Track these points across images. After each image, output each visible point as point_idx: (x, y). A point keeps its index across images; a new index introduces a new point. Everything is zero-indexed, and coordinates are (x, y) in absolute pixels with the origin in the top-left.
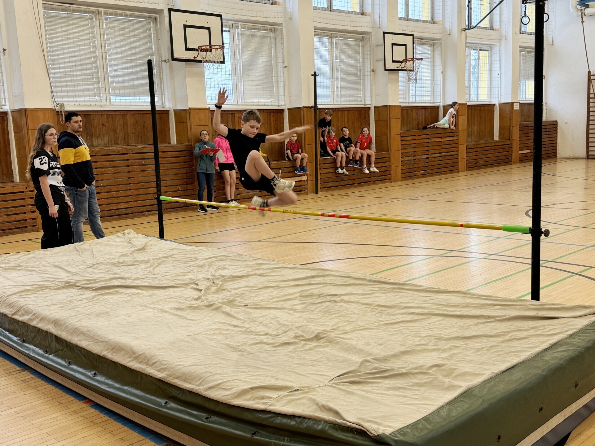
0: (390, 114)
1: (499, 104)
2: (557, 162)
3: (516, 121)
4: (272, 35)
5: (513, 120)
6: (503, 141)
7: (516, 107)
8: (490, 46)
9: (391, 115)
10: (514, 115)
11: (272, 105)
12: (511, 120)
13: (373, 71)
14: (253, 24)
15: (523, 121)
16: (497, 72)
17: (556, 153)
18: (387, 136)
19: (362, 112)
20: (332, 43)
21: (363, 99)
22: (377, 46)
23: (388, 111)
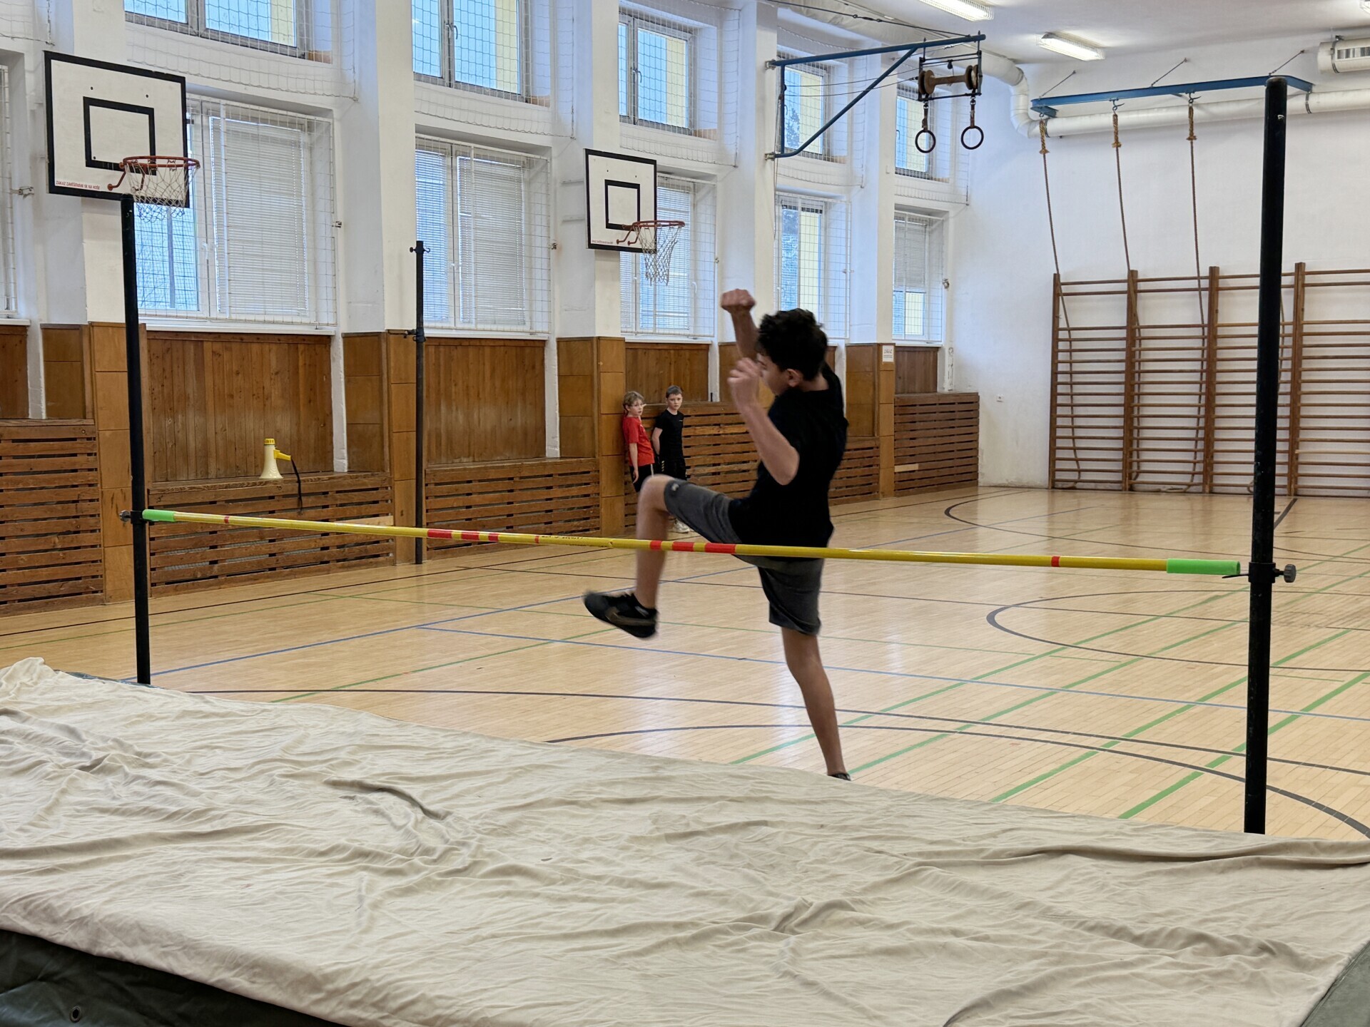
0: (598, 361)
1: (849, 347)
2: (979, 497)
3: (887, 390)
4: (304, 138)
5: (882, 387)
6: (859, 440)
7: (888, 357)
8: (826, 200)
9: (601, 363)
10: (883, 375)
11: (301, 324)
12: (875, 386)
13: (555, 247)
14: (257, 107)
15: (899, 390)
16: (843, 267)
17: (976, 473)
18: (592, 416)
19: (527, 351)
20: (452, 169)
21: (527, 319)
22: (565, 183)
23: (595, 352)
